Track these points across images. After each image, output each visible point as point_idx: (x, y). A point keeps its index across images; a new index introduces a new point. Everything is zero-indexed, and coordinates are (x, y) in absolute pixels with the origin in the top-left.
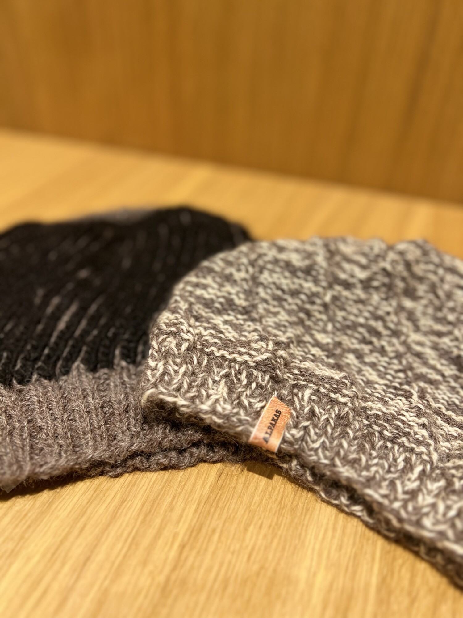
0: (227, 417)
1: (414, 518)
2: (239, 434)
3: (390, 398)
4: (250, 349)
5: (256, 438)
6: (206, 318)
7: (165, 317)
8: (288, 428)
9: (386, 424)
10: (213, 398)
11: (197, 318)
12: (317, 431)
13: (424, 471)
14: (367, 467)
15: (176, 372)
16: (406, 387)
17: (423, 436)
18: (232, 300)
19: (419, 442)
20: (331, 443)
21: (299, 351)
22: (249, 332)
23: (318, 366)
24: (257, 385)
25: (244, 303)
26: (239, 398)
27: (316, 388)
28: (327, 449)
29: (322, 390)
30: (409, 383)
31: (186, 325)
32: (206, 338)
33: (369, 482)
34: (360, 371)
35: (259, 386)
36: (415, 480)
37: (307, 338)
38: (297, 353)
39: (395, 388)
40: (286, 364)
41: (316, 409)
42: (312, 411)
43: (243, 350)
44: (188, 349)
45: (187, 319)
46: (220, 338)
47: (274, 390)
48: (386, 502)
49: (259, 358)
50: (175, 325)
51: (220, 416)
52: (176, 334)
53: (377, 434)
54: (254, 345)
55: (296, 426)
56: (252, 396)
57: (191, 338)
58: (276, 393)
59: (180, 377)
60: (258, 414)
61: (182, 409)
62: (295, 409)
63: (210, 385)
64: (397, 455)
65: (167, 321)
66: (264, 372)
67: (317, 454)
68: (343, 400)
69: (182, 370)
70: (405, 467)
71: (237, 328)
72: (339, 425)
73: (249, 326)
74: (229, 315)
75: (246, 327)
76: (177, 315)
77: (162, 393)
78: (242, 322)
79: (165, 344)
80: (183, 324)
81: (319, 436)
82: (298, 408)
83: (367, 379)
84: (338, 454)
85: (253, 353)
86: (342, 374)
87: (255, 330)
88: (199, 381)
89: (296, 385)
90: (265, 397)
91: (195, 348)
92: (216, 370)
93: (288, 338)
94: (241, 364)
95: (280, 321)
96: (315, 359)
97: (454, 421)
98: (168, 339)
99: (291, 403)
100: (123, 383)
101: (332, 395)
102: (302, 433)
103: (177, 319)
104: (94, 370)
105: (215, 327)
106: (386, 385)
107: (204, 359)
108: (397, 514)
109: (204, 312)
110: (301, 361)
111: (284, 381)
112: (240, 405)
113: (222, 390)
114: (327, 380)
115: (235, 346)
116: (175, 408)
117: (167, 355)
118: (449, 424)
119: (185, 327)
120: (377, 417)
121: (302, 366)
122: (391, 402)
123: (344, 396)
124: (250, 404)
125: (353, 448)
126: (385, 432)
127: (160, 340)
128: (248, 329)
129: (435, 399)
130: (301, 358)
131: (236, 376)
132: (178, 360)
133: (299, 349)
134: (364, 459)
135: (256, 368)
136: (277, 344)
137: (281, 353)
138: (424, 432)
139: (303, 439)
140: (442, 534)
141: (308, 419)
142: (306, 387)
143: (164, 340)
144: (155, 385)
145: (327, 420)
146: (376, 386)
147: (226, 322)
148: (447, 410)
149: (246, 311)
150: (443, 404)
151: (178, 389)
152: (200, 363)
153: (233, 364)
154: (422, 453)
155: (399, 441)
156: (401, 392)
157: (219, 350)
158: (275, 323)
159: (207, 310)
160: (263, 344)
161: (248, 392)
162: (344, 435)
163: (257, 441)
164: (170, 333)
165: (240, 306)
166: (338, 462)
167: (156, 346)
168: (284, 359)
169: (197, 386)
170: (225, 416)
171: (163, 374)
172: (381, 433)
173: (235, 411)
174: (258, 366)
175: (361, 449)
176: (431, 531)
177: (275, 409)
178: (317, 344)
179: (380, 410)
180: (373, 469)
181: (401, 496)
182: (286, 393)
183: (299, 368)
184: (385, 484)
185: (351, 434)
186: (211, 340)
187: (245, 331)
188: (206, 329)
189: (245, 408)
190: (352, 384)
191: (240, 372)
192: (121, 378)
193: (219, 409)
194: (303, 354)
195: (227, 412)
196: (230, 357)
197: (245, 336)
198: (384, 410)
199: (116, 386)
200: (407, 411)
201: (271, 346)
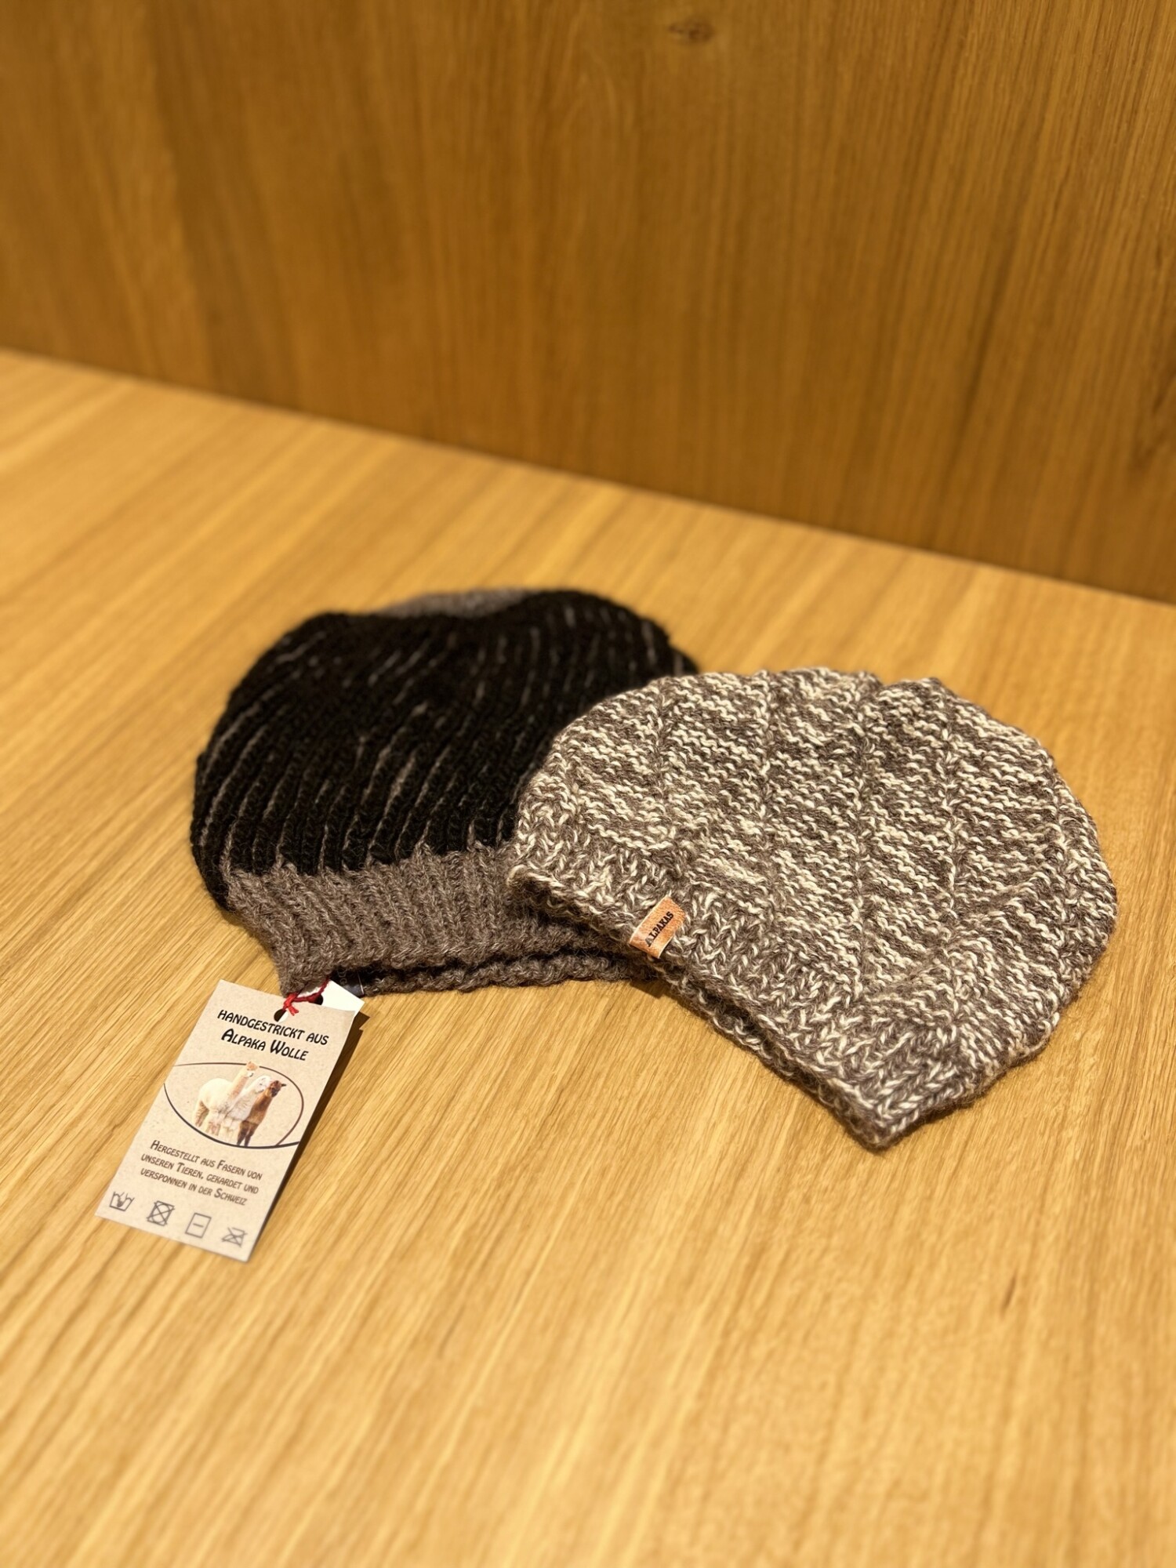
0: (608, 910)
1: (808, 1052)
2: (617, 933)
3: (824, 913)
4: (647, 833)
5: (637, 938)
6: (593, 785)
7: (541, 779)
8: (679, 934)
9: (803, 945)
10: (594, 885)
11: (582, 784)
12: (714, 942)
13: (841, 1003)
14: (768, 991)
15: (550, 847)
16: (849, 900)
17: (849, 963)
18: (630, 764)
19: (841, 969)
20: (729, 957)
21: (711, 842)
22: (649, 812)
23: (733, 865)
24: (648, 880)
25: (647, 771)
26: (624, 891)
27: (722, 892)
28: (722, 964)
29: (730, 896)
30: (854, 896)
31: (567, 791)
32: (591, 811)
33: (765, 1007)
34: (793, 875)
35: (651, 882)
36: (827, 1012)
37: (728, 826)
38: (709, 844)
39: (837, 901)
40: (691, 859)
41: (717, 917)
42: (711, 919)
43: (637, 834)
44: (567, 822)
45: (570, 785)
46: (609, 815)
47: (668, 888)
48: (781, 1031)
49: (657, 846)
50: (552, 790)
51: (599, 907)
52: (555, 802)
53: (791, 955)
54: (651, 829)
55: (688, 933)
56: (641, 891)
57: (573, 809)
58: (670, 893)
59: (555, 854)
60: (645, 912)
61: (555, 892)
62: (691, 915)
63: (591, 870)
64: (811, 980)
65: (543, 785)
66: (660, 865)
67: (709, 968)
68: (753, 910)
69: (559, 846)
70: (818, 997)
71: (633, 803)
72: (743, 939)
73: (649, 803)
74: (624, 785)
75: (644, 804)
76: (557, 778)
77: (532, 870)
78: (640, 796)
79: (540, 813)
80: (563, 790)
81: (715, 947)
82: (695, 914)
83: (800, 885)
84: (735, 970)
85: (649, 839)
86: (761, 878)
87: (656, 810)
88: (578, 862)
89: (699, 886)
90: (657, 896)
91: (576, 822)
92: (600, 853)
93: (698, 825)
94: (632, 850)
95: (693, 799)
96: (732, 856)
97: (908, 949)
98: (543, 808)
99: (687, 907)
100: (480, 869)
101: (741, 903)
102: (694, 941)
103: (556, 783)
104: (441, 851)
105: (604, 799)
106: (823, 896)
107: (586, 838)
108: (789, 1044)
109: (592, 778)
110: (711, 857)
111: (683, 879)
112: (625, 899)
113: (606, 878)
114: (737, 884)
115: (626, 828)
116: (545, 892)
117: (540, 827)
118: (899, 951)
119: (566, 794)
120: (795, 935)
121: (711, 863)
122: (823, 918)
123: (756, 905)
124: (636, 899)
125: (755, 968)
126: (801, 954)
127: (533, 808)
128: (648, 807)
129: (891, 920)
130: (712, 852)
131: (624, 865)
132: (554, 835)
133: (713, 840)
134: (765, 980)
135: (650, 858)
136: (683, 831)
137: (686, 843)
138: (853, 959)
139: (694, 948)
140: (833, 1070)
141: (703, 927)
142: (710, 890)
143: (538, 809)
144: (524, 861)
145: (729, 931)
146: (810, 896)
147: (619, 794)
148: (904, 934)
149: (647, 782)
150: (899, 926)
151: (552, 868)
152: (581, 842)
153: (622, 850)
154: (843, 982)
155: (818, 966)
156: (841, 907)
157: (606, 829)
158: (686, 801)
159: (596, 775)
160: (664, 829)
161: (637, 886)
162: (746, 950)
163: (638, 942)
164: (546, 801)
165: (640, 774)
166: (732, 979)
167: (528, 816)
168: (689, 852)
169: (575, 868)
170: (605, 907)
171: (534, 849)
172: (796, 954)
173: (618, 904)
174: (654, 855)
175: (766, 969)
176: (821, 1067)
177: (667, 911)
178: (740, 835)
179: (801, 927)
180: (775, 993)
181: (802, 1026)
182: (683, 894)
183: (706, 866)
184: (786, 1013)
185: (756, 951)
186: (598, 815)
187: (643, 808)
188: (592, 799)
189: (630, 904)
190: (770, 892)
191: (629, 861)
192: (477, 864)
193: (599, 898)
194: (717, 847)
195: (607, 904)
196: (619, 840)
197: (643, 816)
198: (807, 927)
199: (471, 874)
200: (839, 931)
201: (673, 834)
